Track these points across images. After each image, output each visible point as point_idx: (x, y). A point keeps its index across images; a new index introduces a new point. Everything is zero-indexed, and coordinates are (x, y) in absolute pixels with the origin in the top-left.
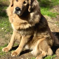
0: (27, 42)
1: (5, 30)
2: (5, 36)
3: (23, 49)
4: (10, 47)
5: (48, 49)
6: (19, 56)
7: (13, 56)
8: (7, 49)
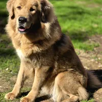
1: (11, 71)
2: (11, 79)
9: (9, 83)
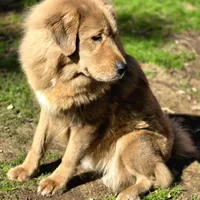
0: (86, 145)
3: (76, 170)
4: (31, 162)
5: (155, 166)
6: (65, 192)
7: (43, 193)
8: (23, 170)
9: (15, 139)
